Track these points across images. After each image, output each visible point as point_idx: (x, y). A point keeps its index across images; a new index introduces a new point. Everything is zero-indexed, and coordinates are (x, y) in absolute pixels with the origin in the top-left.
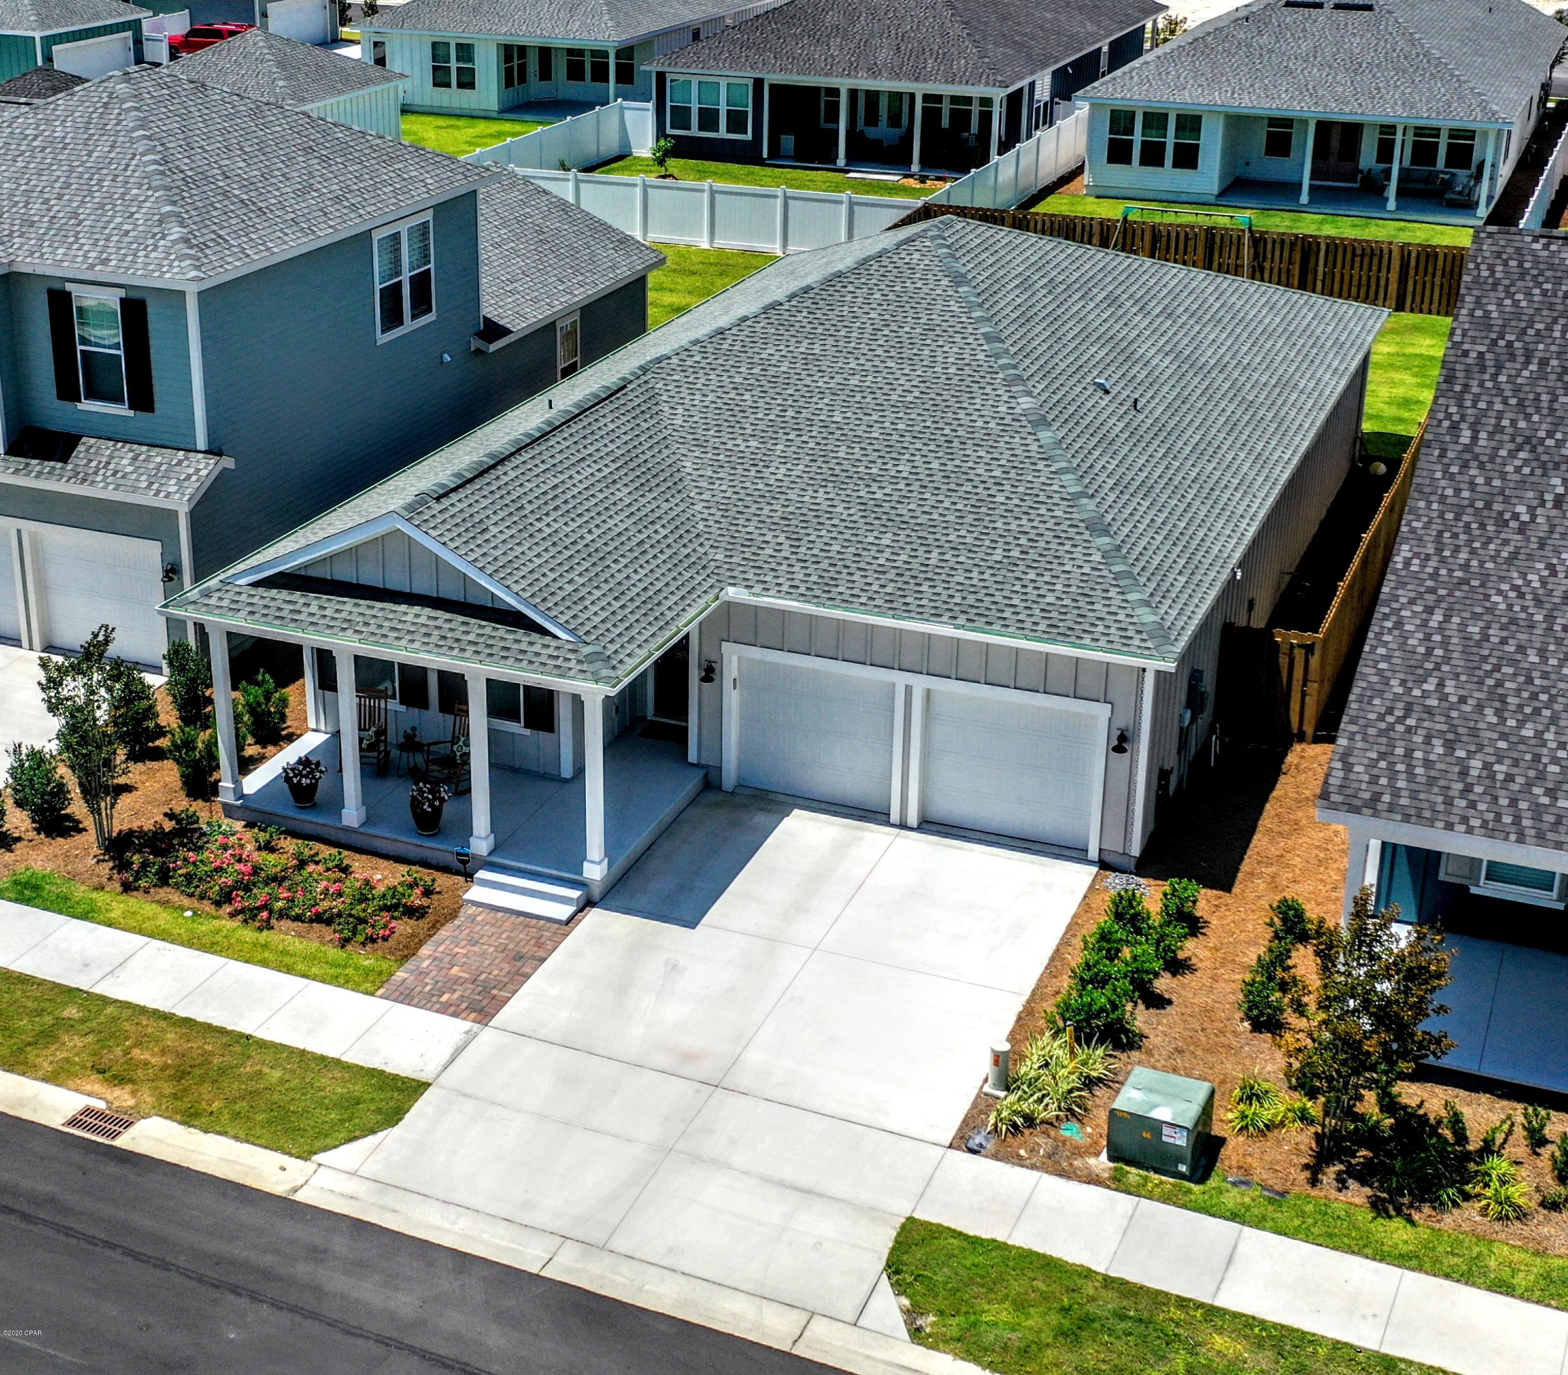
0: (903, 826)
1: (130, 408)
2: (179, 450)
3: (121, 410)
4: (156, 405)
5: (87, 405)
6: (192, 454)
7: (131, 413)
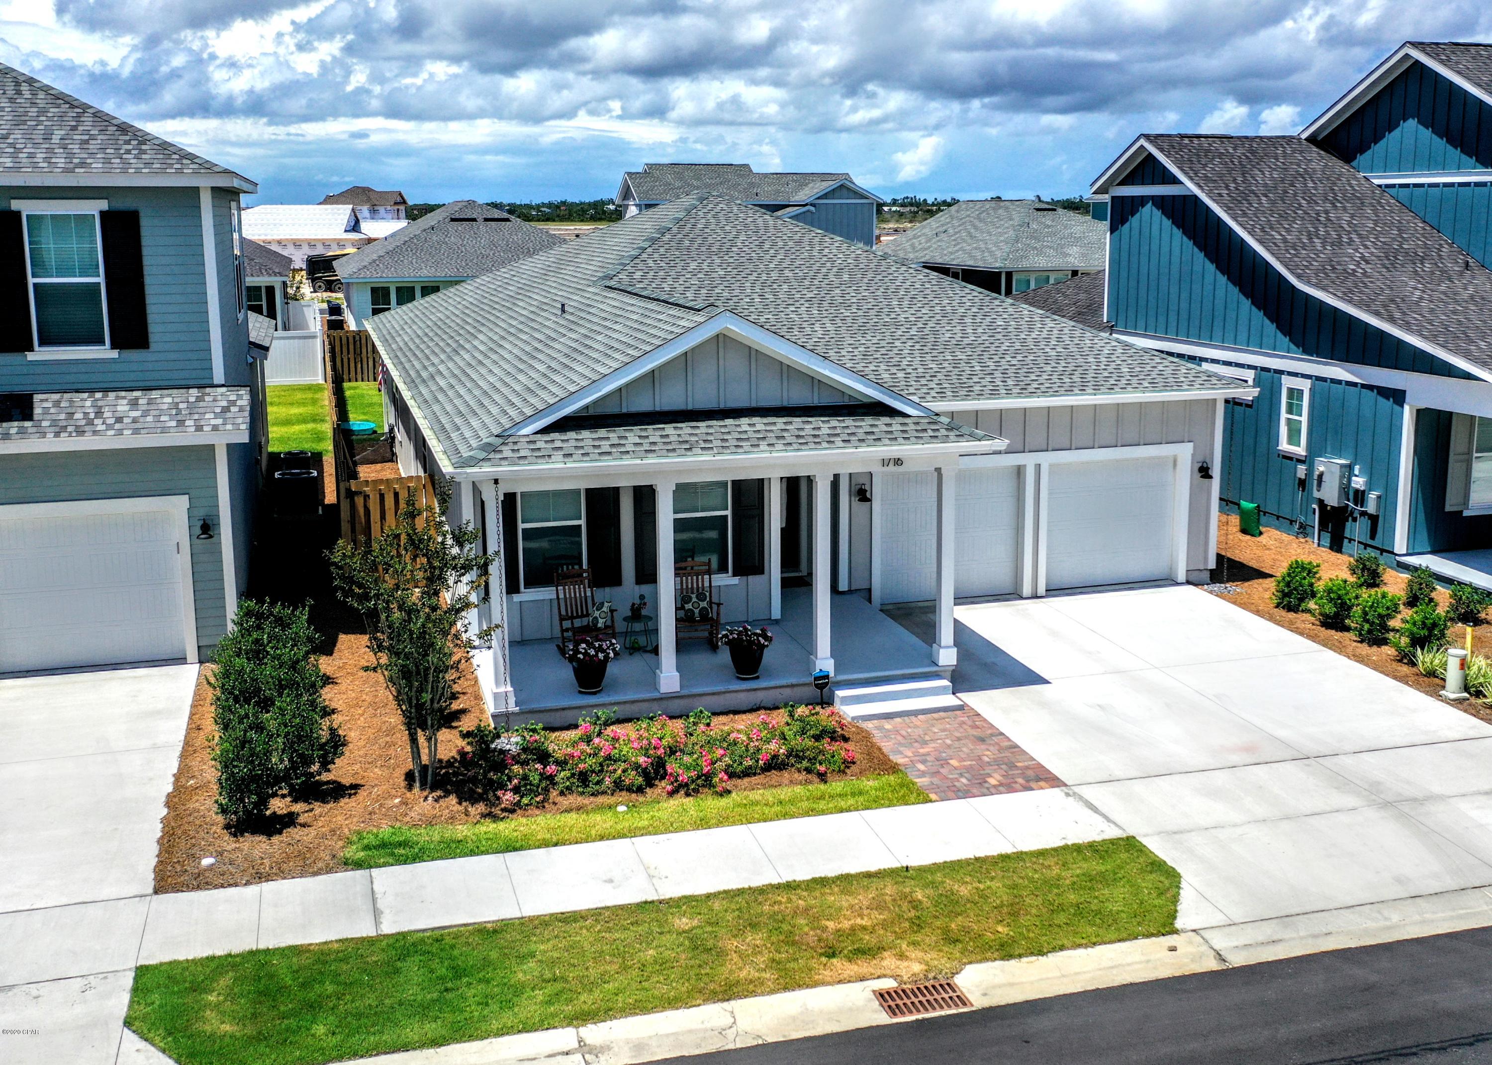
0: (1035, 597)
1: (114, 346)
2: (188, 387)
3: (104, 352)
4: (153, 338)
5: (41, 354)
6: (208, 390)
7: (115, 354)
